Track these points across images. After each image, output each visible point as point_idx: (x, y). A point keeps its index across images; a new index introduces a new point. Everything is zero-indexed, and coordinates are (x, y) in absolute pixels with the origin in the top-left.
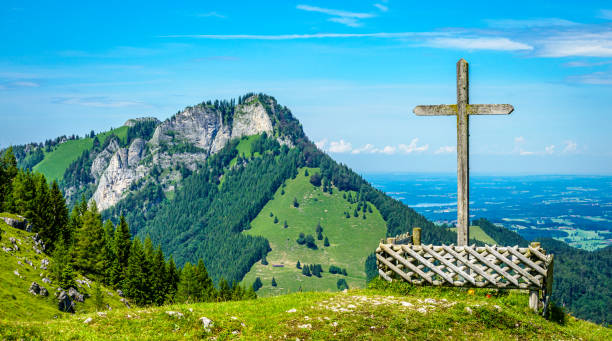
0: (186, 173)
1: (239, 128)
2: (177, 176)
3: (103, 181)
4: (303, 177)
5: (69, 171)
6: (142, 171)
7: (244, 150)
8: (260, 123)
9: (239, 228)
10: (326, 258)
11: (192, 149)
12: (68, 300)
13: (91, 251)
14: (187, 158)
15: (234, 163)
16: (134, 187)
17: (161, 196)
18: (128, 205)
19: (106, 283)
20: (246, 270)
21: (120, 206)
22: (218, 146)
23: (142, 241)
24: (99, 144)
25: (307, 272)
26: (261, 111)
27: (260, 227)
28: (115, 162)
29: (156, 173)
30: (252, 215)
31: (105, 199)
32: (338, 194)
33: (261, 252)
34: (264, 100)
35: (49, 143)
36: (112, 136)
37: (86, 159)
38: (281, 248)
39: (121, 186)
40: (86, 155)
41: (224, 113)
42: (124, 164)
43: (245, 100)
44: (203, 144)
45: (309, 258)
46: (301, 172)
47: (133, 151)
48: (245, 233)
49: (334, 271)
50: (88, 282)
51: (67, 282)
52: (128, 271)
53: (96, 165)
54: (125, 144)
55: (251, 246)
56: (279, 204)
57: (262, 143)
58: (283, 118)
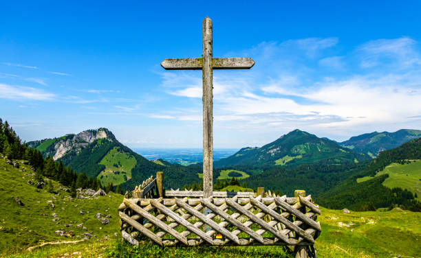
0: (82, 148)
1: (98, 137)
2: (80, 149)
3: (58, 151)
4: (115, 149)
5: (48, 148)
6: (70, 148)
7: (99, 142)
8: (104, 135)
9: (97, 163)
10: (121, 170)
11: (84, 142)
12: (41, 185)
13: (50, 170)
14: (83, 144)
15: (96, 146)
16: (67, 152)
17: (75, 154)
18: (65, 157)
19: (54, 180)
20: (99, 173)
21: (63, 157)
22: (92, 141)
23: (67, 168)
24: (57, 141)
25: (116, 173)
26: (104, 132)
27: (103, 162)
28: (62, 145)
29: (74, 148)
30: (101, 159)
31: (58, 156)
32: (124, 153)
33: (103, 168)
34: (105, 130)
35: (42, 141)
36: (61, 138)
37: (53, 145)
38: (109, 167)
39: (63, 152)
40: (53, 144)
41: (94, 133)
42: (65, 146)
43: (99, 130)
44: (88, 141)
45: (116, 170)
46: (115, 148)
47: (67, 143)
48: (99, 164)
49: (123, 173)
50: (48, 179)
51: (41, 180)
52: (61, 175)
53: (56, 146)
54: (65, 141)
55: (100, 167)
56: (108, 156)
57: (104, 140)
58: (110, 134)
